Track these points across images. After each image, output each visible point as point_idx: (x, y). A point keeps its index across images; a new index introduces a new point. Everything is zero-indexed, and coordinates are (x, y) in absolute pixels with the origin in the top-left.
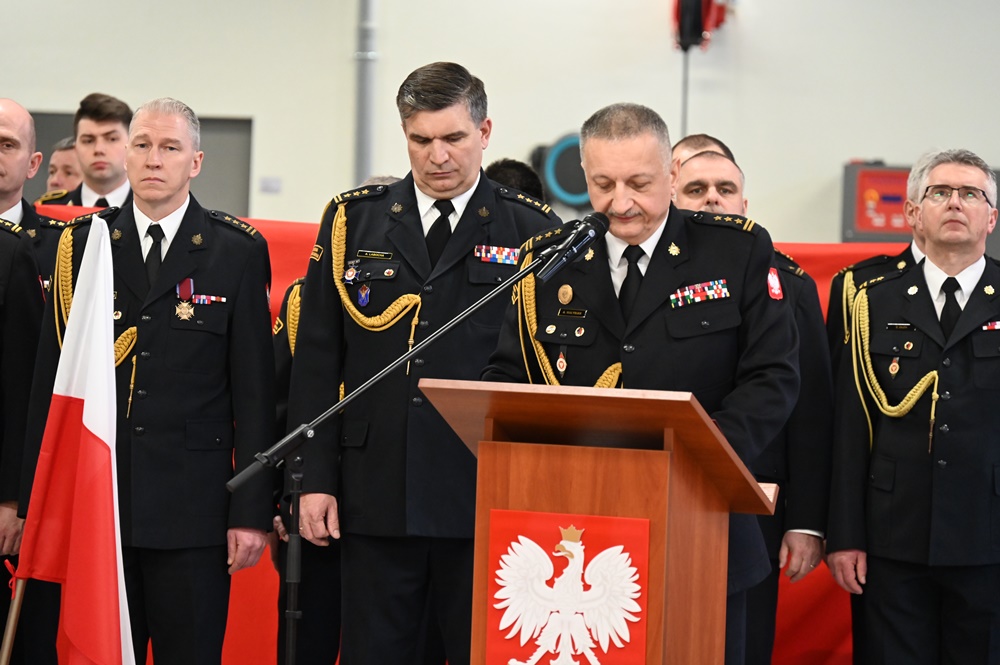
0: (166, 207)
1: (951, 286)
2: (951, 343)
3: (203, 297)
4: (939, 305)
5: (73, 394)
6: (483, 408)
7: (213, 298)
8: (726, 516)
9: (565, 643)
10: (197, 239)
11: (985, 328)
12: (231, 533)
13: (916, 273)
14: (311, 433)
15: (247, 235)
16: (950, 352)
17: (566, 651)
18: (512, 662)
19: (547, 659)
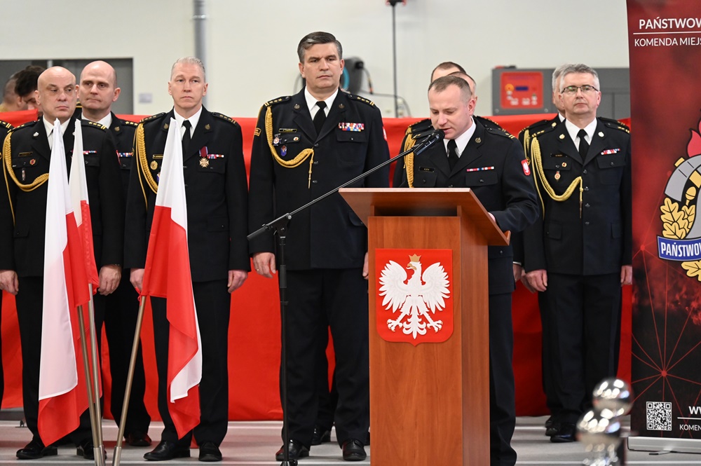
0: (192, 111)
1: (582, 134)
2: (585, 163)
3: (213, 155)
4: (577, 143)
5: (165, 205)
6: (369, 200)
7: (218, 156)
8: (486, 247)
9: (414, 309)
10: (208, 127)
11: (602, 154)
12: (231, 273)
13: (562, 128)
14: (290, 217)
15: (232, 123)
16: (586, 167)
17: (415, 314)
18: (389, 321)
19: (406, 319)
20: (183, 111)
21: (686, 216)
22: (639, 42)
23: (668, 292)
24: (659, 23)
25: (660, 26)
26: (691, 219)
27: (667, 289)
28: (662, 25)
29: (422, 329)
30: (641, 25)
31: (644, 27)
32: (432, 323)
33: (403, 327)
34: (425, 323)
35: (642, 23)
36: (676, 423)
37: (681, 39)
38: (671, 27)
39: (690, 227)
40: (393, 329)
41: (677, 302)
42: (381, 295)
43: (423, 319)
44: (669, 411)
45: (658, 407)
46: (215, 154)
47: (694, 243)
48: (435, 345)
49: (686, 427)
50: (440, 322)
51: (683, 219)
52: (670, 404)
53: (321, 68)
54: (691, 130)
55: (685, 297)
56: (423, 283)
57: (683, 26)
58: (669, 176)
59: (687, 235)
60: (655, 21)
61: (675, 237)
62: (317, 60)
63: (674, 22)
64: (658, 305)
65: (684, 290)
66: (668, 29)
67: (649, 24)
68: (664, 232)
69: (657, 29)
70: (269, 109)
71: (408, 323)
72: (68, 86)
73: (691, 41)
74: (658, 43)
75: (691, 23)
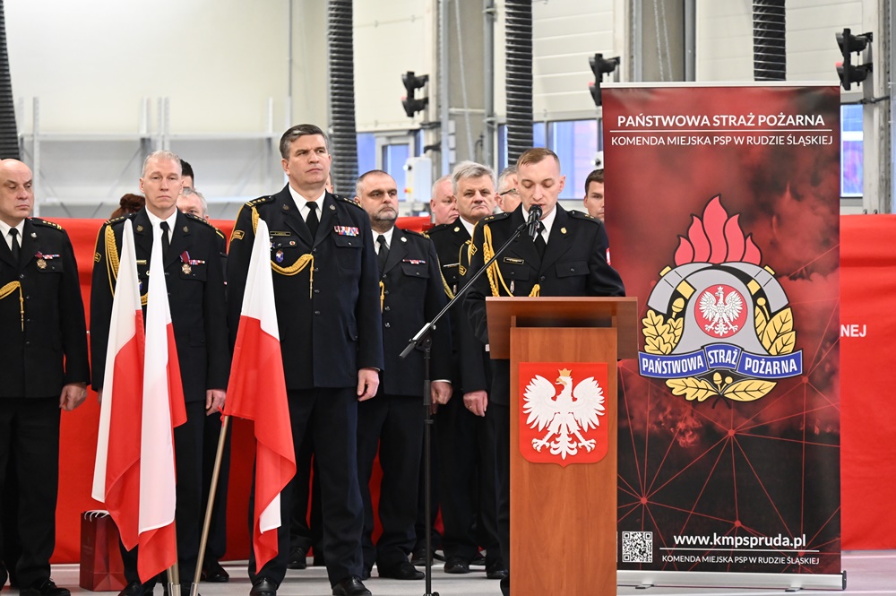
0: (169, 212)
3: (194, 261)
7: (199, 262)
9: (564, 429)
15: (208, 226)
17: (564, 432)
18: (535, 440)
19: (554, 438)
20: (160, 212)
21: (672, 330)
22: (617, 141)
23: (650, 412)
24: (641, 120)
25: (643, 124)
26: (678, 332)
27: (650, 408)
28: (646, 122)
29: (572, 449)
30: (620, 122)
31: (623, 125)
32: (584, 442)
33: (550, 447)
34: (575, 443)
35: (621, 120)
36: (657, 554)
37: (669, 138)
38: (657, 125)
39: (676, 341)
40: (539, 449)
41: (661, 423)
42: (525, 412)
43: (574, 438)
44: (649, 541)
45: (636, 537)
46: (196, 259)
47: (681, 358)
48: (586, 466)
49: (670, 559)
50: (593, 441)
51: (668, 333)
52: (651, 534)
54: (679, 236)
55: (670, 417)
57: (671, 124)
58: (653, 285)
59: (673, 350)
60: (638, 118)
61: (659, 352)
62: (305, 152)
63: (660, 119)
64: (638, 427)
65: (669, 409)
66: (653, 127)
67: (630, 121)
68: (646, 347)
69: (640, 127)
71: (556, 443)
72: (27, 183)
73: (681, 141)
74: (641, 142)
75: (681, 121)
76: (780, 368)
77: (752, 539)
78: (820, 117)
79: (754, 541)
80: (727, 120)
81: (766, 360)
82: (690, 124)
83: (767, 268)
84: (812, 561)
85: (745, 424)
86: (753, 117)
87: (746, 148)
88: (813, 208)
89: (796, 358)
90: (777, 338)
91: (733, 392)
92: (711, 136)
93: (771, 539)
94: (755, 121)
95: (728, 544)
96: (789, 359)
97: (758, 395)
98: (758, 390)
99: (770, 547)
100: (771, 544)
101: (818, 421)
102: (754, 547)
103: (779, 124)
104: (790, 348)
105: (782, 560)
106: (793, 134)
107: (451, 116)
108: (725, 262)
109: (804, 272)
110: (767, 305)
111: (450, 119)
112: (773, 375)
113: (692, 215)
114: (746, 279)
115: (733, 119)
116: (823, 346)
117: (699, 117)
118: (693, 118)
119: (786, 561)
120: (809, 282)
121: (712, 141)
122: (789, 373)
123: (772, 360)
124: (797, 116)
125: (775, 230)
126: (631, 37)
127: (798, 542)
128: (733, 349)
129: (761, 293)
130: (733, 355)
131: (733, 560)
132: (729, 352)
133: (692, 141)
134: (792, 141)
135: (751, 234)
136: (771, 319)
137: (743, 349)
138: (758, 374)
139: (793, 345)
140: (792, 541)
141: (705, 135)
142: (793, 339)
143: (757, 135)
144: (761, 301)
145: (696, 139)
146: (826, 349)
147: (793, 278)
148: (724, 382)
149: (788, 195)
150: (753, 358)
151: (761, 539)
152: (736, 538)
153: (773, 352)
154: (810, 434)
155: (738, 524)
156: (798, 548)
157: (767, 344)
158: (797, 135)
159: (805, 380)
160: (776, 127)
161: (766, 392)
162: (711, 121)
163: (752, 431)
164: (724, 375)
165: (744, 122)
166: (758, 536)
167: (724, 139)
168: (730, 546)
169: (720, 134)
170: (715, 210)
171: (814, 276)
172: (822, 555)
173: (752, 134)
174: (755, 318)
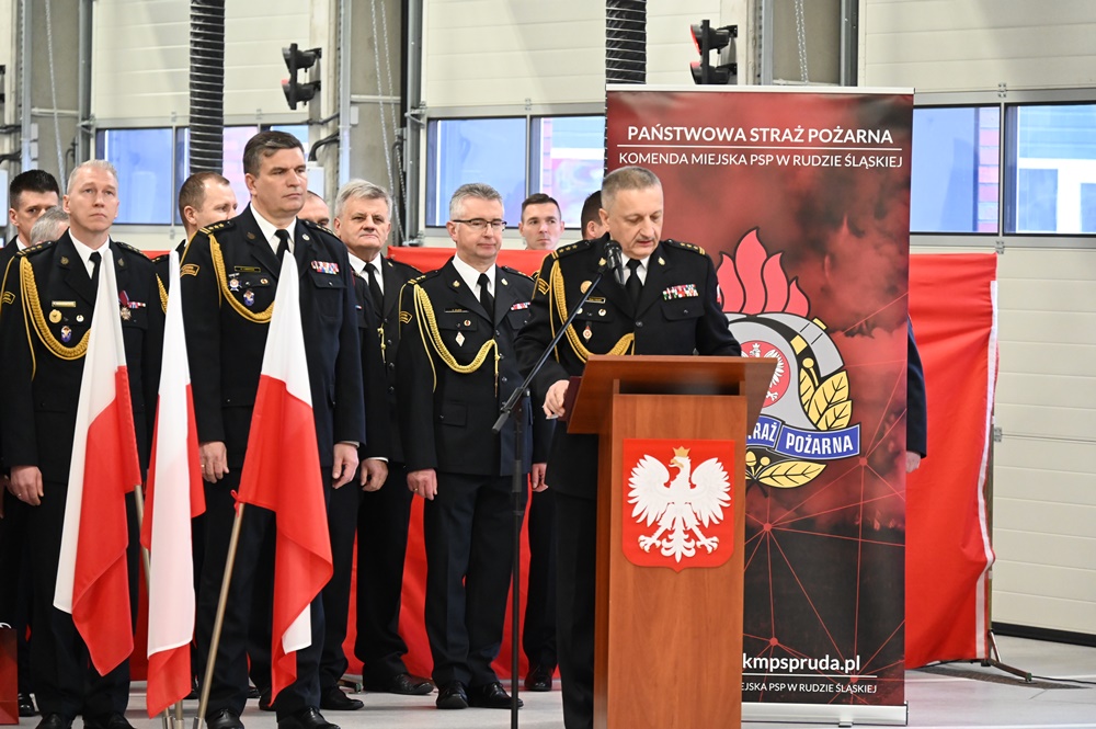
0: (101, 236)
2: (499, 320)
9: (679, 523)
10: (121, 262)
11: (513, 309)
15: (146, 258)
16: (499, 326)
17: (679, 528)
18: (642, 537)
19: (666, 535)
22: (626, 158)
24: (659, 133)
25: (661, 137)
28: (664, 135)
29: (689, 549)
30: (630, 134)
31: (635, 137)
32: (704, 541)
33: (661, 546)
34: (693, 541)
35: (632, 132)
37: (693, 156)
38: (678, 139)
40: (647, 549)
43: (691, 535)
46: (136, 301)
48: (706, 571)
50: (715, 539)
53: (290, 183)
56: (693, 486)
57: (697, 138)
62: (283, 171)
63: (682, 132)
66: (674, 141)
67: (644, 133)
69: (657, 141)
70: (212, 237)
71: (669, 541)
73: (709, 159)
74: (658, 160)
75: (709, 134)
76: (831, 446)
77: (791, 661)
78: (887, 132)
79: (794, 664)
80: (768, 134)
81: (813, 437)
82: (721, 138)
83: (816, 321)
84: (868, 689)
85: (785, 516)
86: (802, 131)
87: (792, 170)
88: (876, 247)
89: (853, 436)
90: (827, 408)
91: (771, 476)
92: (748, 154)
93: (816, 661)
94: (805, 136)
95: (761, 667)
96: (842, 435)
97: (802, 480)
98: (802, 474)
99: (814, 672)
100: (816, 667)
101: (878, 513)
102: (794, 671)
103: (835, 141)
104: (844, 422)
105: (829, 688)
106: (853, 153)
107: (34, 117)
108: (762, 313)
109: (864, 327)
110: (816, 367)
111: (32, 122)
112: (822, 455)
113: (721, 253)
114: (789, 334)
115: (775, 133)
116: (887, 420)
117: (732, 130)
118: (725, 130)
119: (834, 688)
120: (871, 339)
121: (748, 160)
122: (843, 453)
123: (820, 437)
124: (859, 131)
125: (827, 274)
126: (338, 25)
127: (850, 665)
128: (771, 423)
129: (808, 352)
130: (771, 429)
131: (768, 687)
132: (767, 426)
133: (722, 160)
134: (850, 162)
135: (796, 278)
136: (820, 384)
137: (783, 423)
138: (803, 453)
139: (848, 417)
140: (842, 664)
141: (740, 152)
142: (848, 411)
143: (806, 154)
144: (808, 363)
145: (728, 158)
146: (890, 424)
147: (850, 334)
148: (758, 464)
149: (845, 229)
150: (796, 434)
151: (803, 661)
152: (772, 660)
153: (823, 426)
154: (868, 529)
155: (774, 641)
156: (850, 673)
157: (814, 416)
158: (858, 156)
159: (863, 462)
160: (831, 144)
161: (812, 476)
162: (748, 135)
163: (793, 525)
164: (759, 454)
165: (790, 137)
166: (800, 658)
167: (765, 158)
168: (764, 670)
169: (758, 152)
170: (751, 247)
171: (877, 331)
172: (880, 682)
173: (800, 153)
174: (800, 383)
